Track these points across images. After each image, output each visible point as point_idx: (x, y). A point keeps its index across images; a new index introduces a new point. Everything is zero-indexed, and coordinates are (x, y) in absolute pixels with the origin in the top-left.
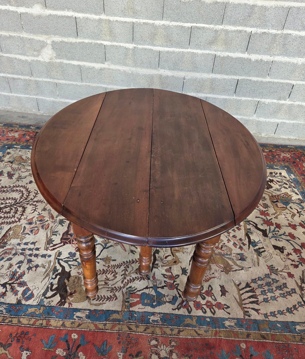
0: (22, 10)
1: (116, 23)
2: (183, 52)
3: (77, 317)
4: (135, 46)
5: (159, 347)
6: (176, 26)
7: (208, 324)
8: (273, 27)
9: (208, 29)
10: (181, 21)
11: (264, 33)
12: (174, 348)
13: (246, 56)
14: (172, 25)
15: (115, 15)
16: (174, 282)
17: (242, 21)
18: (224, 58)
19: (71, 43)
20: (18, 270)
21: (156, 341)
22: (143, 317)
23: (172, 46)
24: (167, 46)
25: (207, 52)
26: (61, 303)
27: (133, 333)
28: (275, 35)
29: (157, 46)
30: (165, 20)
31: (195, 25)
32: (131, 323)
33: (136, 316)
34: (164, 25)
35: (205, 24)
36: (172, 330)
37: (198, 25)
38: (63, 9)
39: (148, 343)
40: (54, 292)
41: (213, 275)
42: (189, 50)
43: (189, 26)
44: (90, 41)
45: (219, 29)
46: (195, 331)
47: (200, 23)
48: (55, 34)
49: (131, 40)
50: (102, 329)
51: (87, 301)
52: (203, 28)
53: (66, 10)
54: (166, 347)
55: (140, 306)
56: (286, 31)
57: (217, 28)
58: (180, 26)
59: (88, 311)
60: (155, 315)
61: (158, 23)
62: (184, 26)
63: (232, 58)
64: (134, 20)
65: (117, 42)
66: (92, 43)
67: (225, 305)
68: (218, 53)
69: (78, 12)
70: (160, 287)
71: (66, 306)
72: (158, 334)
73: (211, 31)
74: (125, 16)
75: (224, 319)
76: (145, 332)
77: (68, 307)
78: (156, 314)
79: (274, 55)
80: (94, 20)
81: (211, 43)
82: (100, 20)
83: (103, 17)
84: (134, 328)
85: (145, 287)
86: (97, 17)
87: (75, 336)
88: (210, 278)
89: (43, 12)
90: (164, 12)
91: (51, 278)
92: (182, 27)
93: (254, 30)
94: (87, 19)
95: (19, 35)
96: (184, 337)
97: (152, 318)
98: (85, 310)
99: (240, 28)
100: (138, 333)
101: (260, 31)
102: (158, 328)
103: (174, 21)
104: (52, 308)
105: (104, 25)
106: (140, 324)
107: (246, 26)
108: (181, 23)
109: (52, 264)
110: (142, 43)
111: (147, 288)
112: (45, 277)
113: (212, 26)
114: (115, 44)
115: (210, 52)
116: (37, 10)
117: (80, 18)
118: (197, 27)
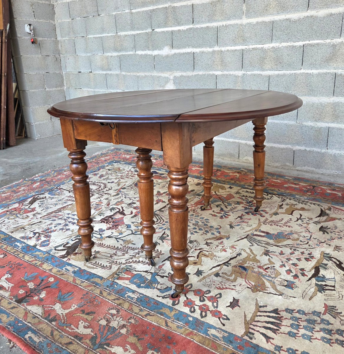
0: (156, 53)
1: (227, 53)
2: (295, 74)
3: (66, 269)
4: (244, 72)
5: (115, 317)
6: (287, 47)
7: (187, 323)
9: (323, 45)
10: (292, 41)
12: (129, 324)
14: (282, 46)
15: (226, 45)
19: (188, 77)
20: (53, 228)
21: (117, 311)
22: (122, 290)
23: (283, 68)
24: (277, 70)
25: (325, 71)
26: (63, 257)
27: (101, 297)
29: (267, 70)
30: (275, 43)
31: (307, 42)
32: (106, 290)
33: (116, 287)
34: (273, 48)
35: (319, 40)
36: (141, 310)
38: (185, 47)
39: (108, 310)
40: (64, 248)
41: (233, 287)
42: (302, 71)
43: (301, 45)
44: (204, 73)
45: (338, 43)
46: (166, 322)
47: (314, 40)
48: (177, 70)
49: (241, 67)
50: (77, 284)
51: (84, 262)
52: (318, 44)
53: (187, 47)
54: (122, 320)
55: (127, 282)
57: (335, 42)
58: (290, 46)
59: (78, 269)
60: (135, 293)
61: (266, 46)
62: (295, 45)
64: (244, 47)
65: (228, 71)
67: (224, 315)
68: (339, 71)
69: (196, 47)
70: (160, 276)
71: (65, 260)
72: (123, 307)
73: (327, 47)
74: (235, 44)
75: (211, 327)
76: (113, 301)
77: (65, 261)
78: (137, 293)
80: (209, 53)
82: (214, 52)
83: (216, 48)
84: (105, 294)
85: (145, 270)
86: (210, 50)
87: (52, 280)
88: (226, 288)
89: (170, 52)
90: (273, 34)
91: (71, 239)
92: (293, 47)
94: (203, 52)
95: (151, 74)
96: (149, 321)
97: (130, 294)
98: (76, 267)
100: (105, 299)
102: (128, 303)
103: (284, 42)
104: (53, 257)
105: (216, 56)
106: (114, 294)
108: (292, 43)
110: (251, 69)
111: (146, 272)
112: (68, 237)
113: (328, 41)
114: (226, 73)
115: (329, 71)
116: (166, 51)
117: (197, 52)
118: (310, 44)
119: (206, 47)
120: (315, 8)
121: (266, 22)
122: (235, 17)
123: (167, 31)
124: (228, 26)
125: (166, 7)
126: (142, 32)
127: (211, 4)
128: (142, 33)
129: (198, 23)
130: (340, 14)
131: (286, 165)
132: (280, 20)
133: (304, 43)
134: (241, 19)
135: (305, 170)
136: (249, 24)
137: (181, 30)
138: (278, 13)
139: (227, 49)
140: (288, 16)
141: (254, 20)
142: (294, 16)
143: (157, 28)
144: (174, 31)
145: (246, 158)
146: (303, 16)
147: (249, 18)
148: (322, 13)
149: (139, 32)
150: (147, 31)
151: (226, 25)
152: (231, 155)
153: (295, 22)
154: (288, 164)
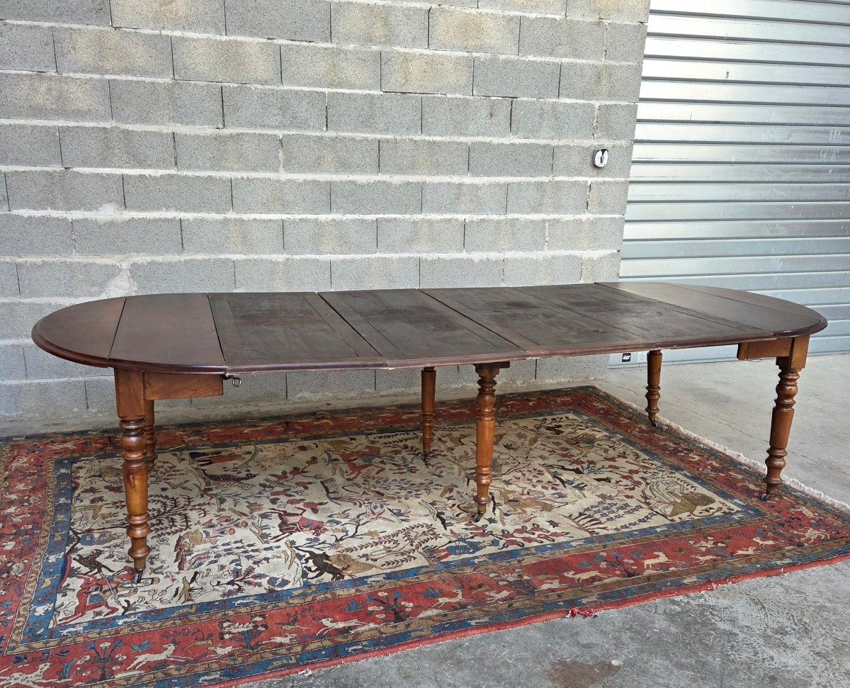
0: (76, 215)
1: (254, 223)
2: (368, 258)
3: (371, 582)
4: (288, 256)
6: (354, 221)
8: (492, 211)
9: (401, 221)
10: (359, 212)
11: (482, 220)
12: (521, 573)
13: (464, 255)
14: (347, 220)
15: (251, 211)
16: (484, 531)
17: (448, 206)
18: (433, 262)
19: (170, 264)
20: (239, 567)
21: (495, 573)
22: (463, 562)
23: (350, 251)
24: (342, 253)
25: (406, 255)
26: (338, 578)
27: (461, 575)
28: (499, 222)
29: (326, 253)
30: (335, 214)
31: (381, 216)
33: (454, 564)
34: (333, 220)
35: (397, 213)
36: (508, 563)
37: (386, 216)
38: (159, 209)
40: (317, 573)
41: (532, 516)
42: (378, 255)
43: (374, 219)
44: (206, 257)
45: (419, 219)
46: (538, 556)
47: (390, 213)
48: (138, 252)
49: (281, 247)
50: (417, 582)
51: (374, 569)
52: (395, 219)
53: (164, 210)
54: (511, 574)
55: (453, 556)
56: (511, 216)
57: (415, 218)
58: (358, 220)
59: (384, 575)
60: (479, 558)
61: (323, 217)
62: (365, 219)
63: (445, 261)
64: (285, 217)
65: (256, 253)
66: (209, 260)
67: (563, 533)
68: (424, 256)
69: (185, 211)
70: (468, 539)
71: (348, 578)
72: (494, 569)
73: (407, 224)
74: (269, 211)
75: (568, 542)
76: (476, 571)
77: (350, 579)
79: (503, 249)
80: (216, 222)
81: (410, 241)
82: (226, 222)
83: (231, 215)
84: (458, 572)
85: (447, 542)
86: (220, 217)
87: (383, 594)
88: (531, 519)
89: (118, 216)
90: (332, 200)
91: (299, 564)
92: (363, 221)
93: (468, 217)
94: (202, 220)
95: (63, 259)
96: (528, 564)
97: (477, 561)
98: (378, 575)
99: (448, 216)
101: (476, 217)
102: (490, 565)
103: (349, 213)
104: (327, 584)
105: (232, 228)
106: (464, 568)
107: (455, 212)
108: (361, 215)
109: (289, 553)
110: (299, 251)
111: (450, 542)
112: (291, 565)
113: (407, 216)
114: (252, 256)
115: (411, 255)
116: (107, 213)
117: (188, 219)
118: (385, 219)
119: (209, 210)
120: (387, 172)
121: (319, 182)
122: (265, 167)
123: (108, 175)
124: (252, 180)
125: (105, 129)
126: (33, 169)
127: (216, 139)
128: (32, 173)
129: (189, 167)
130: (418, 183)
131: (365, 393)
132: (342, 182)
133: (378, 216)
134: (277, 171)
135: (391, 393)
136: (292, 182)
137: (148, 176)
138: (337, 172)
139: (253, 218)
140: (353, 177)
141: (300, 177)
142: (361, 178)
143: (79, 166)
144: (130, 176)
145: (299, 395)
146: (374, 179)
147: (291, 173)
148: (397, 179)
149: (20, 168)
150: (50, 169)
151: (248, 178)
152: (272, 396)
153: (362, 186)
154: (368, 390)
